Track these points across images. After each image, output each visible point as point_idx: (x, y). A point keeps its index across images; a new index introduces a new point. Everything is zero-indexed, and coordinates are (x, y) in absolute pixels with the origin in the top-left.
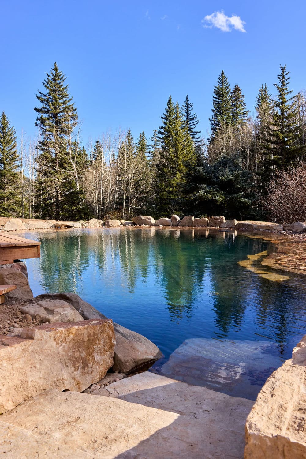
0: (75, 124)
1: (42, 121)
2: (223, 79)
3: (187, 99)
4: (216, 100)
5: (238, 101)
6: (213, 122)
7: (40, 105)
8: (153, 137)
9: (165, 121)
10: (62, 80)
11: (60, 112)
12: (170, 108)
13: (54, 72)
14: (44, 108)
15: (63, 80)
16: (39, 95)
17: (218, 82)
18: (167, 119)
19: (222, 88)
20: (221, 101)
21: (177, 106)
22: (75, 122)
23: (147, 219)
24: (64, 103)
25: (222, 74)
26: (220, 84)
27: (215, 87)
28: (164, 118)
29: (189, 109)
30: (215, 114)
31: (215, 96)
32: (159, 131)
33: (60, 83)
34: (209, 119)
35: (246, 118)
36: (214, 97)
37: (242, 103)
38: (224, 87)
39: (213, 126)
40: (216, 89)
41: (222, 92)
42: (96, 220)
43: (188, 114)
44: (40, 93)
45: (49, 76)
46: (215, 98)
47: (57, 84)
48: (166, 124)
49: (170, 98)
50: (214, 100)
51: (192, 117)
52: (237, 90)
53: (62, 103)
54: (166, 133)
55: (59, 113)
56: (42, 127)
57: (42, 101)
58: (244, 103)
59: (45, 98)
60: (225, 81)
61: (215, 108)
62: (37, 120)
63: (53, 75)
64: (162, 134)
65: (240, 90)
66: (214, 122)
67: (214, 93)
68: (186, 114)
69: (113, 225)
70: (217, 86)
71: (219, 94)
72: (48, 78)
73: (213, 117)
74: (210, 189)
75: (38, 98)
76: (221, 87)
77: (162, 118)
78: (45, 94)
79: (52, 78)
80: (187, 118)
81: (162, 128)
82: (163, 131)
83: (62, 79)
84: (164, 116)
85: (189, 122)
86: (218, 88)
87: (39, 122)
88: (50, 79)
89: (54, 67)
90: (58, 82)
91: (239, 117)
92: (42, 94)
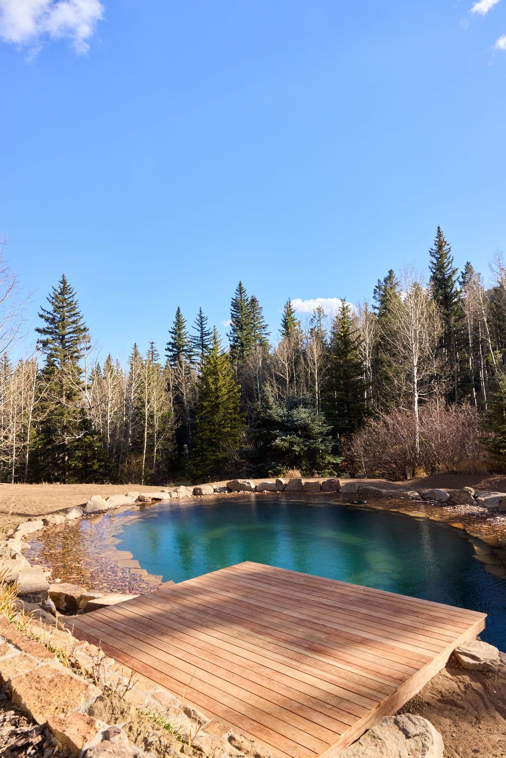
0: (89, 348)
1: (45, 344)
2: (240, 290)
3: (201, 311)
4: (234, 313)
5: (256, 313)
6: (232, 338)
7: (44, 325)
8: (150, 350)
9: (173, 335)
10: (71, 295)
11: (70, 333)
12: (179, 321)
13: (62, 285)
14: (48, 328)
15: (73, 295)
16: (42, 313)
17: (236, 293)
18: (175, 334)
19: (241, 300)
20: (239, 314)
21: (215, 330)
22: (88, 345)
23: (246, 484)
24: (74, 322)
25: (240, 285)
26: (238, 296)
27: (232, 299)
28: (172, 333)
29: (203, 323)
30: (233, 329)
31: (233, 308)
32: (167, 348)
33: (69, 298)
34: (227, 335)
35: (264, 332)
36: (231, 310)
37: (259, 316)
38: (243, 299)
39: (232, 343)
40: (234, 301)
41: (240, 304)
42: (185, 487)
43: (202, 329)
44: (43, 310)
45: (55, 290)
46: (233, 311)
47: (66, 299)
48: (175, 339)
49: (179, 310)
50: (232, 314)
51: (207, 332)
52: (254, 301)
53: (72, 323)
54: (175, 350)
55: (67, 334)
56: (45, 351)
57: (47, 320)
58: (262, 316)
59: (51, 316)
60: (244, 292)
61: (233, 322)
62: (38, 343)
63: (61, 289)
64: (170, 350)
65: (256, 302)
66: (234, 338)
67: (232, 305)
68: (200, 329)
69: (206, 493)
70: (234, 298)
71: (237, 306)
72: (54, 291)
73: (231, 333)
74: (286, 437)
75: (41, 316)
76: (239, 299)
77: (170, 332)
78: (49, 311)
79: (60, 292)
80: (202, 333)
81: (170, 343)
82: (171, 348)
83: (71, 293)
84: (172, 330)
85: (204, 338)
86: (236, 300)
87: (41, 345)
88: (57, 293)
89: (62, 279)
90: (66, 296)
91: (257, 331)
92: (45, 311)
